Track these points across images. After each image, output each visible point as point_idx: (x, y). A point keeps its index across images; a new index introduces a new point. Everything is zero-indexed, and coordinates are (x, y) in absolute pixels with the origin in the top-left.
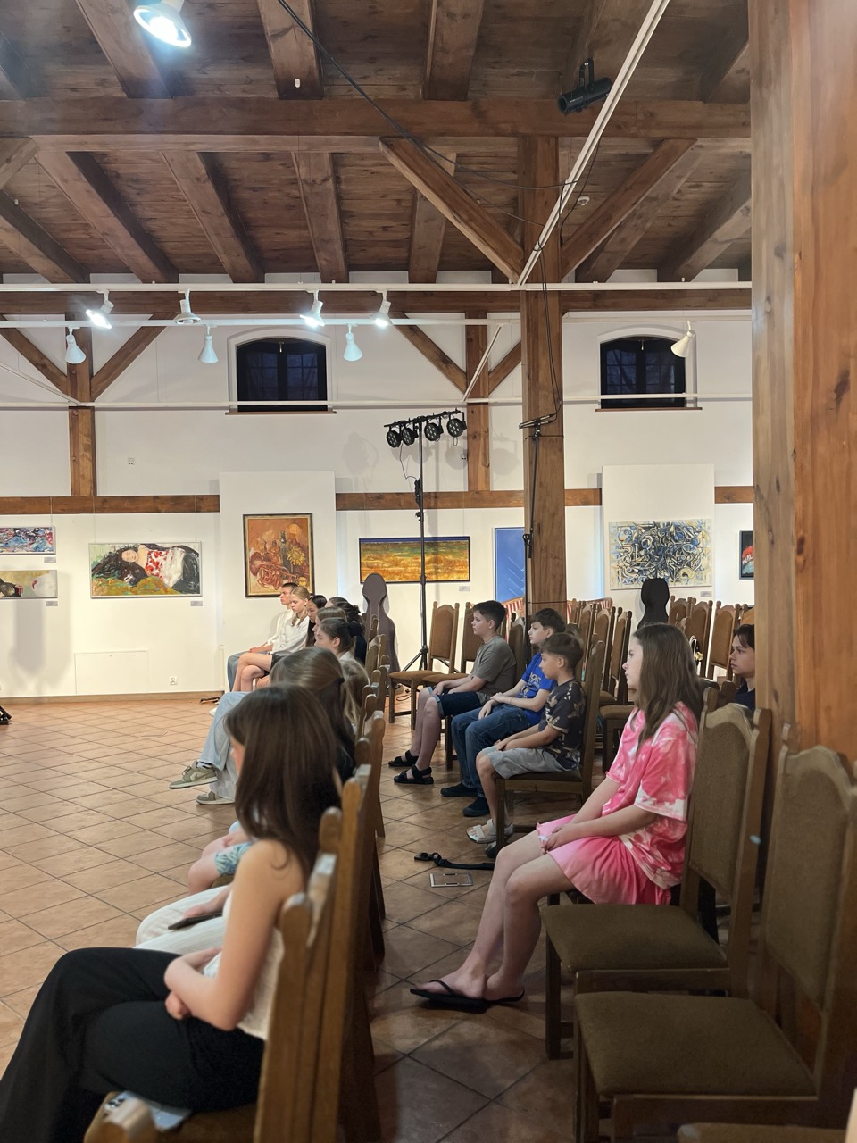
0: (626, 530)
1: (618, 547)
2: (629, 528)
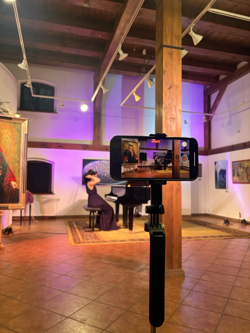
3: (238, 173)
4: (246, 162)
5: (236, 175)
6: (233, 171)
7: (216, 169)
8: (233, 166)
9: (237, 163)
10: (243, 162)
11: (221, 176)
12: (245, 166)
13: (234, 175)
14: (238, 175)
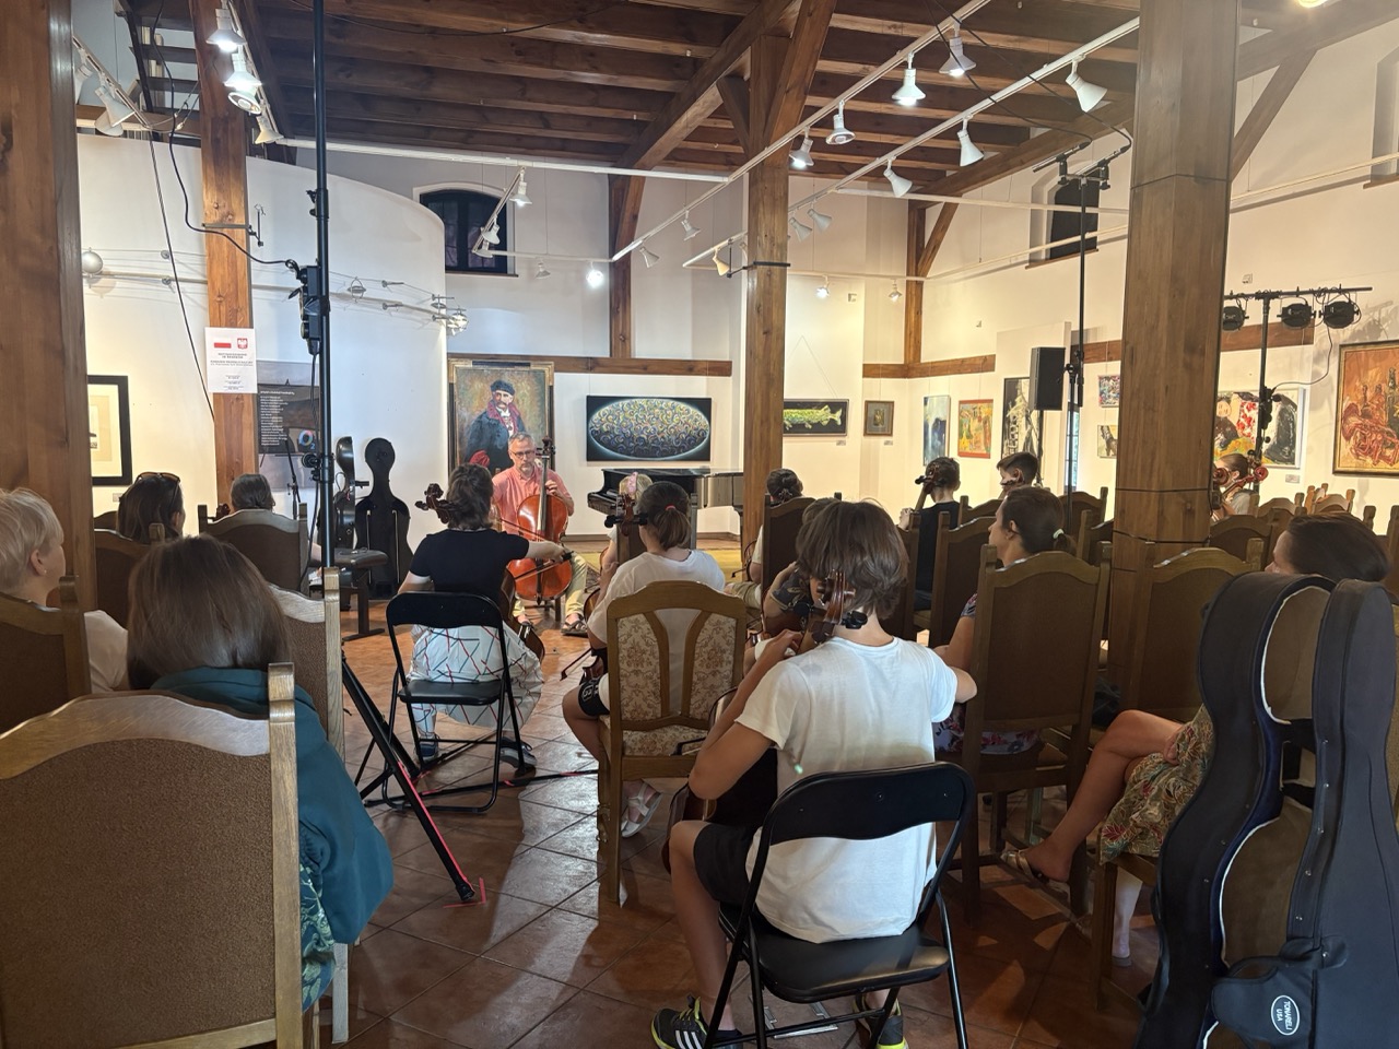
3: (969, 430)
4: (985, 405)
5: (964, 435)
6: (961, 425)
7: (925, 416)
8: (960, 412)
9: (969, 406)
10: (979, 405)
11: (936, 435)
12: (983, 416)
13: (960, 435)
14: (969, 437)
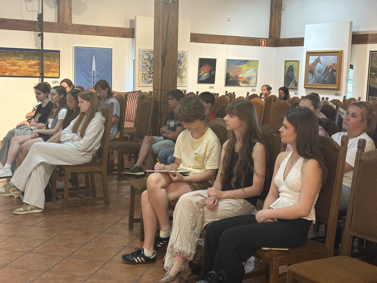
0: (147, 53)
1: (143, 63)
2: (149, 52)
